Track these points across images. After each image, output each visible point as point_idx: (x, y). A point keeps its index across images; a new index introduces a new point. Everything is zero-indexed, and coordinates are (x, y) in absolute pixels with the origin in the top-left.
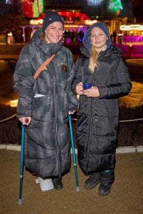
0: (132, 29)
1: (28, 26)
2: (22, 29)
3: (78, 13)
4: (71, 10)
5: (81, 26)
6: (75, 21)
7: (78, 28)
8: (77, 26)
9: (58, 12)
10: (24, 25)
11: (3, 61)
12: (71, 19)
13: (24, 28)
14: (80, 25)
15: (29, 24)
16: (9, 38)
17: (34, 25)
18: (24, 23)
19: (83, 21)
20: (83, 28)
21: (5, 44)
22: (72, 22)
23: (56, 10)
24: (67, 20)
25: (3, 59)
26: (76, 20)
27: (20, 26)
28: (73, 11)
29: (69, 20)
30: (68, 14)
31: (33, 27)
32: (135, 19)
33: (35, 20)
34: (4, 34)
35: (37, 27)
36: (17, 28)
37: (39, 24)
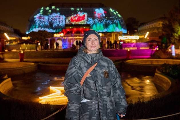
0: (127, 38)
1: (52, 38)
2: (48, 40)
3: (88, 29)
4: (83, 27)
10: (50, 37)
11: (33, 64)
12: (83, 33)
13: (49, 39)
15: (53, 37)
17: (57, 37)
18: (50, 36)
21: (35, 51)
23: (72, 27)
24: (80, 33)
25: (33, 62)
27: (47, 38)
28: (85, 28)
29: (82, 34)
30: (81, 29)
31: (56, 39)
32: (128, 32)
33: (58, 34)
34: (35, 43)
35: (59, 39)
36: (45, 39)
37: (61, 37)
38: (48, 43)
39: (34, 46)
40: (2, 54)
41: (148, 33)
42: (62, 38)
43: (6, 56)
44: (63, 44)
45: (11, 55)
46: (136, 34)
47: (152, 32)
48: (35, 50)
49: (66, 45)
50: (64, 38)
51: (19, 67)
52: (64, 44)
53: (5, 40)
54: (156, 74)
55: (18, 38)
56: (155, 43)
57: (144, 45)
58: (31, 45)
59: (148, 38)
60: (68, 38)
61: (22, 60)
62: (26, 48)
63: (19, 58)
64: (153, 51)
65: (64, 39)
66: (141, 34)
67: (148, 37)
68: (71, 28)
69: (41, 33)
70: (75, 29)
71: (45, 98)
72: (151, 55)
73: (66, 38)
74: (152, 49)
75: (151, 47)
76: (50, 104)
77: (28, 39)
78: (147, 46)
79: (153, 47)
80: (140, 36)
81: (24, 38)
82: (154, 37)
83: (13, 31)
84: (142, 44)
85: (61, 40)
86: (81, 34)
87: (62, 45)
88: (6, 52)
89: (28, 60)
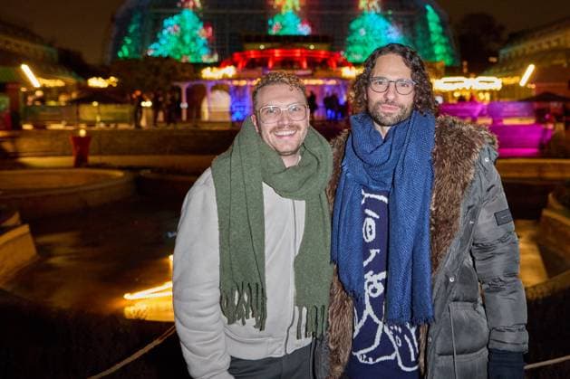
0: (459, 86)
1: (195, 83)
2: (179, 90)
3: (323, 52)
4: (305, 45)
5: (332, 82)
6: (314, 70)
7: (323, 87)
8: (320, 82)
9: (273, 48)
10: (186, 80)
11: (120, 174)
12: (305, 65)
13: (184, 86)
14: (329, 78)
15: (199, 78)
16: (144, 111)
17: (210, 80)
18: (187, 75)
19: (335, 69)
20: (337, 86)
21: (133, 127)
22: (309, 72)
23: (269, 45)
24: (295, 67)
25: (120, 168)
26: (318, 68)
27: (176, 84)
28: (312, 47)
29: (301, 68)
30: (298, 53)
31: (209, 86)
32: (465, 63)
33: (215, 69)
34: (132, 101)
35: (219, 85)
36: (168, 88)
37: (225, 78)
38: (180, 101)
39: (127, 110)
40: (12, 139)
41: (531, 69)
42: (229, 83)
43: (25, 144)
44: (233, 103)
45: (45, 143)
46: (492, 71)
47: (546, 65)
48: (130, 124)
49: (244, 107)
50: (236, 83)
51: (71, 184)
52: (238, 104)
53: (23, 89)
54: (546, 213)
55: (72, 81)
56: (554, 105)
57: (517, 109)
58: (119, 106)
59: (533, 86)
60: (249, 83)
61: (81, 161)
62: (98, 119)
63: (70, 155)
64: (546, 130)
65: (237, 87)
66: (508, 70)
67: (531, 81)
68: (262, 47)
69: (157, 63)
70: (277, 53)
71: (147, 297)
72: (542, 146)
73: (243, 83)
74: (543, 126)
75: (540, 115)
76: (148, 319)
77: (110, 86)
78: (526, 114)
79: (547, 116)
80: (506, 77)
81: (96, 82)
82: (552, 84)
83: (56, 56)
84: (511, 108)
85: (225, 90)
86: (297, 69)
87: (231, 108)
88: (27, 131)
89: (105, 159)
